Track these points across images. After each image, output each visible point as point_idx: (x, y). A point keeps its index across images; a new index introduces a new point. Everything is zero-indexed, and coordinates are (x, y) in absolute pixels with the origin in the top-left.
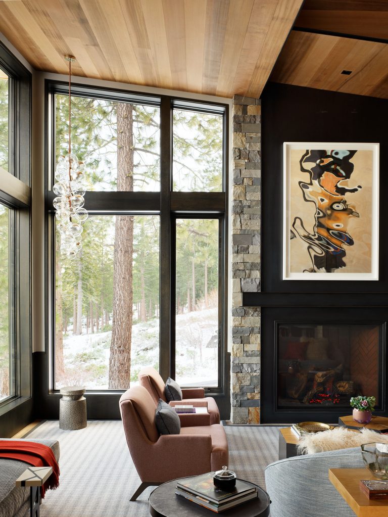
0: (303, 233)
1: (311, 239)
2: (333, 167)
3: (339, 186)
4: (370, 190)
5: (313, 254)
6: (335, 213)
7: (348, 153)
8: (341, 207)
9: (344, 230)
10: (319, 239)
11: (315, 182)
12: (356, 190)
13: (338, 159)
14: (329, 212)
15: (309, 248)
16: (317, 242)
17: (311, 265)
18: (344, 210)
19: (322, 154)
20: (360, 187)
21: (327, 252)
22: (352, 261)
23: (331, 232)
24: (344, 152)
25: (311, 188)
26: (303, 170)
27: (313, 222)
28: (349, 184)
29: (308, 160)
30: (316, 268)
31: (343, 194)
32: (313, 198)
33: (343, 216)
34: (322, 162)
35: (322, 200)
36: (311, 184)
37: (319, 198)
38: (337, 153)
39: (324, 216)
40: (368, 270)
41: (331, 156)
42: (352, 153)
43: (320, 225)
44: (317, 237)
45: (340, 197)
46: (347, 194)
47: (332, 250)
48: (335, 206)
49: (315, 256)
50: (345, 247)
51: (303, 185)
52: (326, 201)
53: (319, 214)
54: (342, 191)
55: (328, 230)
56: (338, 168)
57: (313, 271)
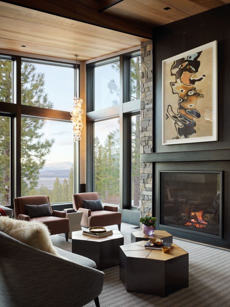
0: (172, 114)
1: (176, 117)
2: (188, 67)
3: (192, 79)
4: (211, 76)
5: (177, 127)
6: (189, 98)
7: (197, 55)
8: (193, 92)
9: (194, 108)
10: (180, 117)
11: (178, 80)
12: (202, 79)
13: (191, 61)
14: (186, 98)
15: (175, 123)
16: (179, 119)
17: (176, 134)
18: (195, 94)
19: (182, 60)
20: (204, 76)
21: (185, 125)
22: (199, 129)
23: (187, 111)
24: (194, 55)
25: (176, 85)
26: (172, 75)
27: (177, 106)
28: (198, 76)
29: (175, 67)
30: (179, 136)
31: (194, 84)
32: (177, 91)
33: (194, 98)
34: (182, 66)
35: (182, 91)
36: (176, 82)
37: (180, 90)
38: (190, 57)
39: (183, 101)
40: (210, 134)
41: (187, 61)
42: (199, 54)
43: (181, 108)
44: (179, 115)
45: (192, 86)
46: (197, 83)
47: (188, 122)
48: (189, 94)
49: (178, 128)
50: (195, 119)
51: (172, 84)
52: (184, 91)
53: (180, 100)
54: (193, 82)
55: (185, 110)
56: (191, 67)
57: (178, 138)
